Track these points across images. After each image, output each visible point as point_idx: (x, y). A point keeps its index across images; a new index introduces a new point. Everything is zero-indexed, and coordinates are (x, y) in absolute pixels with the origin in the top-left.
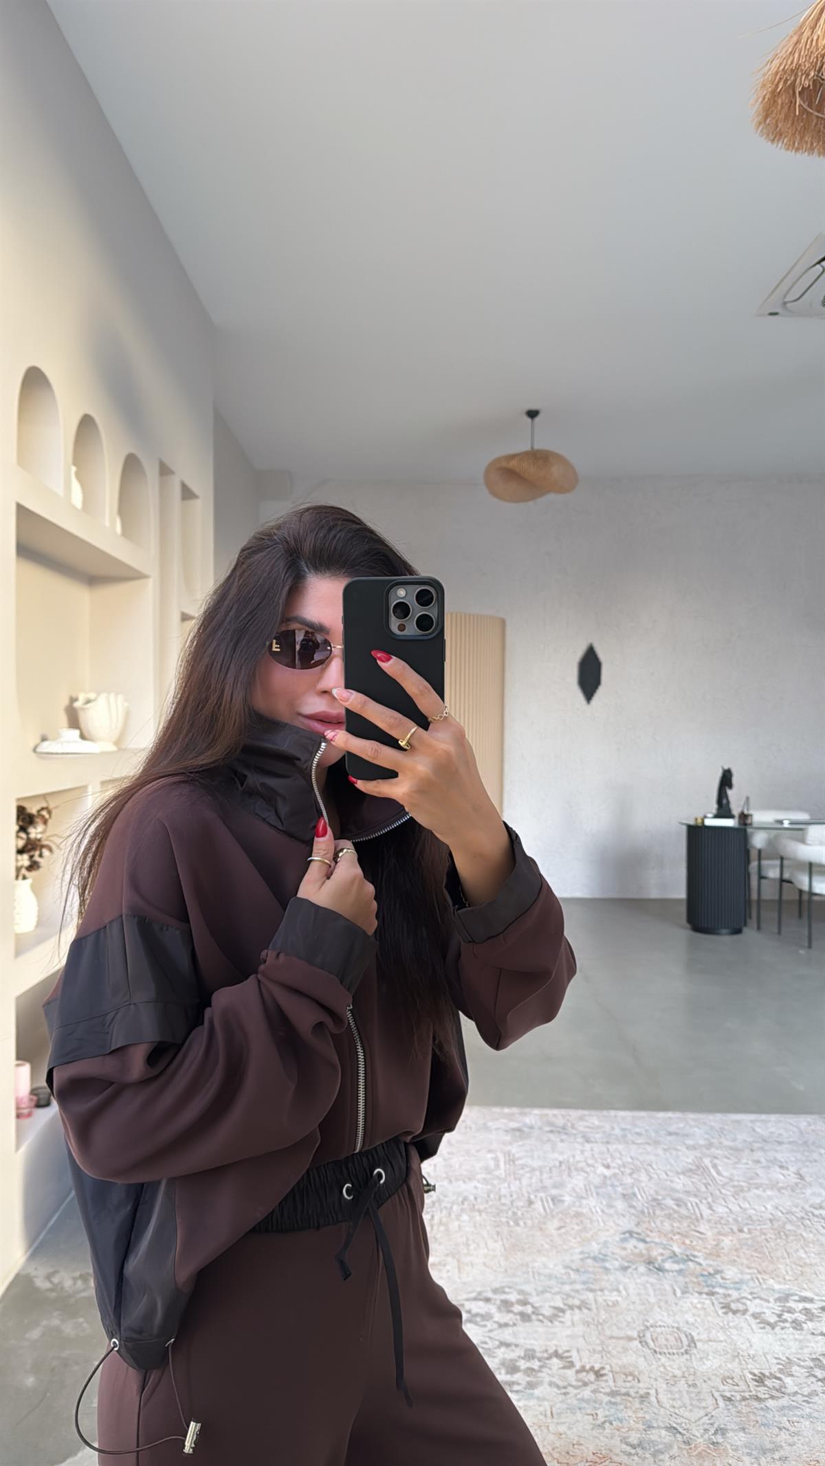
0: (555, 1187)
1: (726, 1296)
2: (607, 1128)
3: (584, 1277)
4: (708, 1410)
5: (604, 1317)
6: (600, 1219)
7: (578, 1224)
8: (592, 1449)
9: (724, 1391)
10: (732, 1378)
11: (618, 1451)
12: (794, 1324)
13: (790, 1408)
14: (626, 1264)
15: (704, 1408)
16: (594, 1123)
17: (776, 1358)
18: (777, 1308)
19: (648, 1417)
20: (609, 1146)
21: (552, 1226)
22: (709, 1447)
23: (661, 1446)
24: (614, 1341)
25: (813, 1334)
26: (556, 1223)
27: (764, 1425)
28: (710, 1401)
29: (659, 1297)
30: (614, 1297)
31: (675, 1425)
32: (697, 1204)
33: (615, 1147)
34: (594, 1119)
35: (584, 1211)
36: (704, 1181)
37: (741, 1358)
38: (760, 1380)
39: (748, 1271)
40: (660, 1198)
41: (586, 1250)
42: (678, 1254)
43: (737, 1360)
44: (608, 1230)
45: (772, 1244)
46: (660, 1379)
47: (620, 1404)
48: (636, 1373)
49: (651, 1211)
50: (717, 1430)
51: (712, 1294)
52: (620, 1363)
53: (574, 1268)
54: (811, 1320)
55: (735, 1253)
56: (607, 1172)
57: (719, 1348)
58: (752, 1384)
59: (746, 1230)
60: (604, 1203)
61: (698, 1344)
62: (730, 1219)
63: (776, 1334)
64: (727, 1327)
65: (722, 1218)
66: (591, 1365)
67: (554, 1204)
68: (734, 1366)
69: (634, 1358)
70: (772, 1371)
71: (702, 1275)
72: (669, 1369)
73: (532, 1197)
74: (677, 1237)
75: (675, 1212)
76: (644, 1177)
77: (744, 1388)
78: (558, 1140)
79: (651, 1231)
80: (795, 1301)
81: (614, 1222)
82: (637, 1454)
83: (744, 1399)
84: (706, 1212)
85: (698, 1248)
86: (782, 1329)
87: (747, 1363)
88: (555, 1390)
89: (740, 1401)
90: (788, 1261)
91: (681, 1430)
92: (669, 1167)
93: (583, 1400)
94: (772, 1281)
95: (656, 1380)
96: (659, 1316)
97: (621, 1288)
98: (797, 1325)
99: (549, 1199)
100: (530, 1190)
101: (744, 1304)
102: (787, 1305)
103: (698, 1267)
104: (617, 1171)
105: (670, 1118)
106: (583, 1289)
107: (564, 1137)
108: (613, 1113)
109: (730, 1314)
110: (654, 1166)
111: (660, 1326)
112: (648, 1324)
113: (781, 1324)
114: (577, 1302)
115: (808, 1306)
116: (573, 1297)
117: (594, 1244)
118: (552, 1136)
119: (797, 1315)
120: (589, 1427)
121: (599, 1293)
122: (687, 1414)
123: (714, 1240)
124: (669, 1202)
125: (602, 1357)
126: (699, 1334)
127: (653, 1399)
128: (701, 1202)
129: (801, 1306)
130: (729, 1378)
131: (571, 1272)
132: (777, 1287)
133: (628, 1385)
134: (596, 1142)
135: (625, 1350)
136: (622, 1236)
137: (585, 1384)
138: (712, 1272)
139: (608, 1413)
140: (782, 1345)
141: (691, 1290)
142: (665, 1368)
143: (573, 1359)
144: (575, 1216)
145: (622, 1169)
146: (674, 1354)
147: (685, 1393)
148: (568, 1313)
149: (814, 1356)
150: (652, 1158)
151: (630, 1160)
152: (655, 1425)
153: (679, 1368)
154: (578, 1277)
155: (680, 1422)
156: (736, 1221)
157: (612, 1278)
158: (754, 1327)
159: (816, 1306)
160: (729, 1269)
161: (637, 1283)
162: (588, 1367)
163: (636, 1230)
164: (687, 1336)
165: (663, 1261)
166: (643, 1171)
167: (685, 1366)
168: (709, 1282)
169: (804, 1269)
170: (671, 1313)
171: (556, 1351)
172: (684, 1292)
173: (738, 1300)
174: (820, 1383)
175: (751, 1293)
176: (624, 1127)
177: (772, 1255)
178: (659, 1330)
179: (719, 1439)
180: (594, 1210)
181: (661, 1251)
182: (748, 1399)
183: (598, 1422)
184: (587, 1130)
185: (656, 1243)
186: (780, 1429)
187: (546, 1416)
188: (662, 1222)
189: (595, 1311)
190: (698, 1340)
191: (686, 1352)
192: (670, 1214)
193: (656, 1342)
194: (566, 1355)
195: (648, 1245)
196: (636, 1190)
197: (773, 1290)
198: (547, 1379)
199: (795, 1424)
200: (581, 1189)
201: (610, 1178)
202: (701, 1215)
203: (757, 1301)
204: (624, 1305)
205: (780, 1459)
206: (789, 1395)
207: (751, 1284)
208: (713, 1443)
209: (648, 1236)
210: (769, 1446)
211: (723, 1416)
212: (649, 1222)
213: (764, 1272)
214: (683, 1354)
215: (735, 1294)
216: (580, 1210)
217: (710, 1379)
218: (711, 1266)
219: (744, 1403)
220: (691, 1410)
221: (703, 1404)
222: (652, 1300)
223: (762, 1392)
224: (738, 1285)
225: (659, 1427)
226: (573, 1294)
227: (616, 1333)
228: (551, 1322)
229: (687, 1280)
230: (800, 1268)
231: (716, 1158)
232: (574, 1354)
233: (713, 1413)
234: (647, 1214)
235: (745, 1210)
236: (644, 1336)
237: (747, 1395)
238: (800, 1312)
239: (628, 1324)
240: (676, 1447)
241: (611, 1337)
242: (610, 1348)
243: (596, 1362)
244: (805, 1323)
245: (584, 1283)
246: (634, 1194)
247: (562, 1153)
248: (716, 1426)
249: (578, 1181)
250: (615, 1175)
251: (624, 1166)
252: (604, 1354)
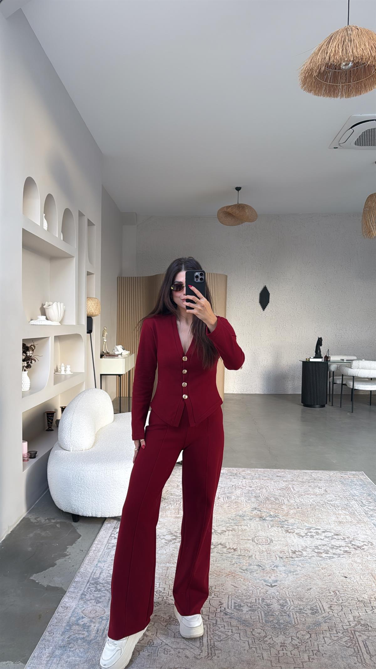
0: (229, 493)
1: (287, 528)
2: (253, 474)
3: (235, 522)
4: (273, 560)
5: (240, 533)
6: (245, 504)
7: (236, 505)
8: (229, 570)
9: (280, 555)
10: (284, 552)
11: (238, 571)
12: (311, 536)
13: (303, 560)
14: (252, 518)
15: (272, 560)
16: (248, 473)
17: (302, 546)
18: (306, 531)
19: (250, 562)
20: (253, 480)
21: (225, 506)
22: (271, 571)
23: (253, 570)
24: (243, 540)
25: (317, 539)
26: (227, 505)
27: (292, 565)
28: (274, 558)
29: (262, 528)
30: (245, 527)
31: (260, 564)
32: (283, 499)
33: (255, 480)
34: (248, 471)
35: (239, 501)
36: (288, 492)
37: (289, 546)
38: (294, 552)
39: (298, 520)
40: (269, 497)
41: (237, 513)
42: (272, 515)
43: (287, 547)
44: (247, 507)
45: (309, 512)
46: (257, 552)
47: (241, 558)
48: (249, 550)
49: (265, 502)
50: (275, 566)
51: (283, 527)
52: (244, 547)
53: (232, 519)
54: (318, 535)
55: (294, 515)
56: (251, 489)
57: (281, 543)
58: (291, 554)
59: (300, 508)
60: (247, 499)
61: (273, 542)
62: (295, 505)
63: (303, 539)
64: (286, 537)
65: (292, 504)
66: (233, 547)
67: (228, 499)
68: (286, 548)
69: (250, 545)
70: (299, 550)
71: (280, 522)
72: (261, 549)
73: (220, 496)
74: (273, 510)
75: (274, 502)
76: (264, 490)
77: (288, 554)
78: (233, 478)
79: (263, 508)
80: (313, 529)
81: (250, 505)
82: (244, 572)
83: (287, 557)
84: (286, 502)
85: (281, 513)
86: (306, 538)
87: (290, 548)
88: (219, 554)
89: (285, 558)
90: (314, 518)
91: (262, 566)
92: (275, 487)
93: (228, 557)
94: (306, 523)
95: (256, 552)
96: (262, 533)
97: (248, 525)
98: (312, 536)
99: (226, 497)
100: (219, 494)
101: (294, 530)
102: (310, 530)
103: (279, 519)
104: (254, 488)
105: (279, 471)
106: (234, 525)
107: (236, 477)
108: (256, 469)
109: (288, 533)
110: (270, 487)
111: (261, 536)
112: (256, 536)
113: (306, 536)
114: (231, 529)
115: (317, 531)
116: (230, 528)
117: (241, 511)
118: (231, 477)
119: (313, 533)
120: (228, 564)
121: (240, 526)
122: (265, 562)
123: (287, 511)
124: (272, 499)
125: (237, 545)
126: (275, 539)
127: (253, 557)
128: (285, 499)
129: (315, 531)
130: (282, 551)
131: (230, 520)
132: (307, 525)
133: (245, 553)
134: (248, 479)
135: (246, 543)
136: (252, 509)
137: (230, 553)
138: (284, 521)
139: (236, 561)
140: (305, 542)
141: (274, 526)
142: (260, 548)
143: (227, 545)
144: (235, 503)
145: (256, 488)
146: (264, 544)
147: (265, 555)
148: (227, 532)
149: (316, 546)
150: (269, 484)
151: (260, 485)
152: (253, 564)
153: (265, 548)
154: (233, 521)
155: (261, 563)
156: (297, 505)
157: (245, 522)
158: (296, 537)
159: (321, 531)
160: (291, 520)
161: (254, 524)
162: (231, 548)
163: (257, 507)
164: (270, 539)
165: (266, 517)
166: (265, 488)
167: (267, 548)
168: (282, 524)
169: (319, 520)
170: (266, 532)
171: (221, 543)
172: (271, 527)
173: (292, 529)
174: (316, 553)
175: (297, 527)
176: (260, 474)
177: (308, 516)
178: (260, 537)
179: (275, 568)
180: (243, 501)
181: (266, 514)
182: (288, 558)
183: (232, 563)
184: (245, 475)
185: (264, 511)
186: (298, 566)
187: (214, 561)
188: (268, 505)
189: (238, 532)
190: (274, 541)
191: (269, 544)
192: (272, 503)
193: (258, 541)
194: (225, 544)
195: (261, 512)
196: (260, 494)
197: (306, 526)
198: (216, 551)
199: (304, 565)
200: (239, 494)
201: (251, 491)
202: (284, 503)
203: (299, 529)
204: (248, 530)
205: (296, 574)
206: (304, 556)
207: (298, 524)
208: (273, 570)
209: (262, 509)
210: (293, 571)
211: (278, 562)
212: (263, 505)
213: (304, 521)
214: (267, 544)
215: (291, 527)
216: (237, 501)
217: (275, 552)
218: (284, 519)
219: (286, 559)
220: (267, 561)
221: (272, 559)
222: (260, 528)
223: (294, 556)
224: (293, 524)
225: (254, 565)
226: (230, 526)
227: (244, 538)
228: (220, 535)
229: (274, 523)
230: (318, 520)
231: (294, 485)
232: (227, 544)
233: (275, 561)
234: (263, 503)
235: (301, 501)
236: (254, 539)
237: (288, 556)
238: (314, 533)
239: (249, 535)
240: (259, 570)
241: (241, 539)
242: (241, 542)
243: (234, 546)
244: (315, 536)
245: (235, 523)
246: (259, 496)
247: (234, 482)
248: (275, 565)
249: (238, 492)
250: (253, 490)
251: (257, 487)
252: (238, 544)
